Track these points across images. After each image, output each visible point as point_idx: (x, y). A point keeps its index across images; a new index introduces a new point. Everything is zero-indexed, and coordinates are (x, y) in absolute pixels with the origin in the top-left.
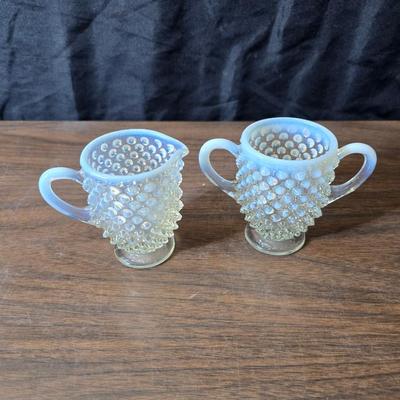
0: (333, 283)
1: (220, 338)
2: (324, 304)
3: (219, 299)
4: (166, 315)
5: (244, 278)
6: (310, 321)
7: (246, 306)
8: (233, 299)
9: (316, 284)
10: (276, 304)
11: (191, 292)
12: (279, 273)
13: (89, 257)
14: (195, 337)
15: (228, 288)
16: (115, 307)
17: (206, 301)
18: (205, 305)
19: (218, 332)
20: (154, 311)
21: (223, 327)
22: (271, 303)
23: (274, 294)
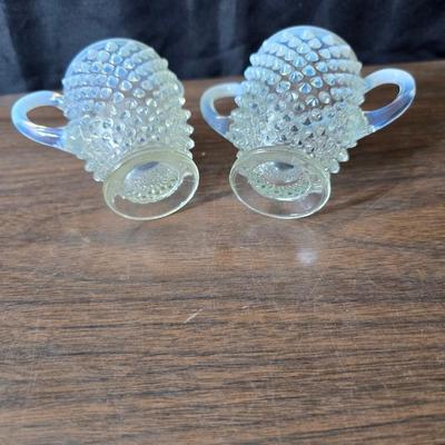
0: (422, 274)
1: (242, 385)
2: (415, 310)
3: (237, 318)
4: (146, 353)
5: (275, 280)
6: (395, 340)
7: (283, 326)
8: (260, 316)
9: (395, 280)
10: (333, 317)
11: (189, 310)
12: (331, 268)
13: (22, 269)
14: (198, 388)
15: (249, 298)
16: (58, 347)
17: (214, 323)
18: (213, 329)
19: (237, 375)
20: (127, 349)
21: (247, 365)
22: (326, 316)
23: (327, 301)
